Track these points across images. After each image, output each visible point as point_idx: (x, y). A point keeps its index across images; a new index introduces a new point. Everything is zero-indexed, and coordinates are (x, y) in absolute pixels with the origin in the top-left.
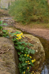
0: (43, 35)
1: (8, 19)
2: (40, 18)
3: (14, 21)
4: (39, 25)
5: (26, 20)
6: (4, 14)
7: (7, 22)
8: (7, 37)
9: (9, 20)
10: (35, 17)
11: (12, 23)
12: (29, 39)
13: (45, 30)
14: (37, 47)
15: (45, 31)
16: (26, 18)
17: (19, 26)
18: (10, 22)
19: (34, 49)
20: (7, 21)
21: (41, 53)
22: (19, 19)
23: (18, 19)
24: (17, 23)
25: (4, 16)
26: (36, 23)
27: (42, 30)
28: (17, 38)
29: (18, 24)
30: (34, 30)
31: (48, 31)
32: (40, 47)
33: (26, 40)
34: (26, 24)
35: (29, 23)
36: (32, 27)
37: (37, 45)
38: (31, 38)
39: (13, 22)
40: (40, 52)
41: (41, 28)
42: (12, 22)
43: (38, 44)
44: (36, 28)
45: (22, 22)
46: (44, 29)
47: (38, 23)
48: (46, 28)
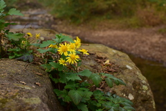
0: (123, 45)
1: (39, 14)
2: (113, 5)
3: (52, 18)
4: (110, 21)
5: (79, 12)
6: (29, 4)
7: (36, 21)
8: (26, 56)
9: (40, 16)
10: (102, 4)
11: (47, 23)
12: (101, 58)
13: (126, 32)
14: (130, 84)
15: (128, 36)
16: (80, 8)
17: (66, 28)
18: (42, 21)
19: (123, 91)
20: (35, 18)
21: (144, 101)
22: (63, 12)
23: (61, 11)
24: (60, 22)
25: (28, 7)
26: (104, 17)
27: (119, 33)
28: (61, 61)
29: (61, 24)
30: (101, 34)
31: (133, 34)
32: (137, 81)
33: (92, 63)
34: (82, 21)
35: (88, 19)
36: (96, 27)
37: (129, 78)
38: (106, 55)
39: (50, 20)
40: (140, 99)
41: (117, 29)
42: (47, 19)
43: (130, 71)
44: (105, 30)
45: (72, 17)
46: (124, 30)
47: (109, 17)
48: (129, 27)
